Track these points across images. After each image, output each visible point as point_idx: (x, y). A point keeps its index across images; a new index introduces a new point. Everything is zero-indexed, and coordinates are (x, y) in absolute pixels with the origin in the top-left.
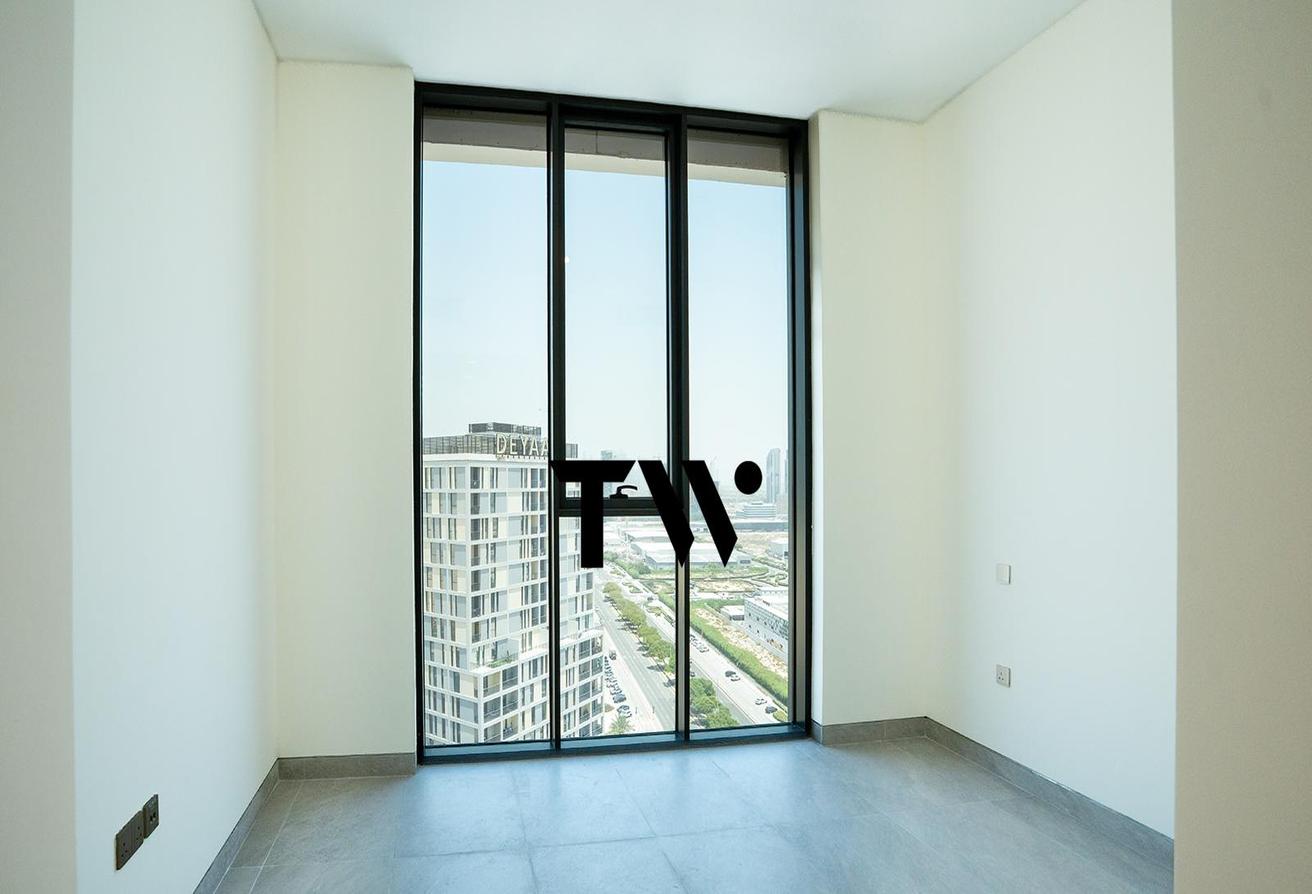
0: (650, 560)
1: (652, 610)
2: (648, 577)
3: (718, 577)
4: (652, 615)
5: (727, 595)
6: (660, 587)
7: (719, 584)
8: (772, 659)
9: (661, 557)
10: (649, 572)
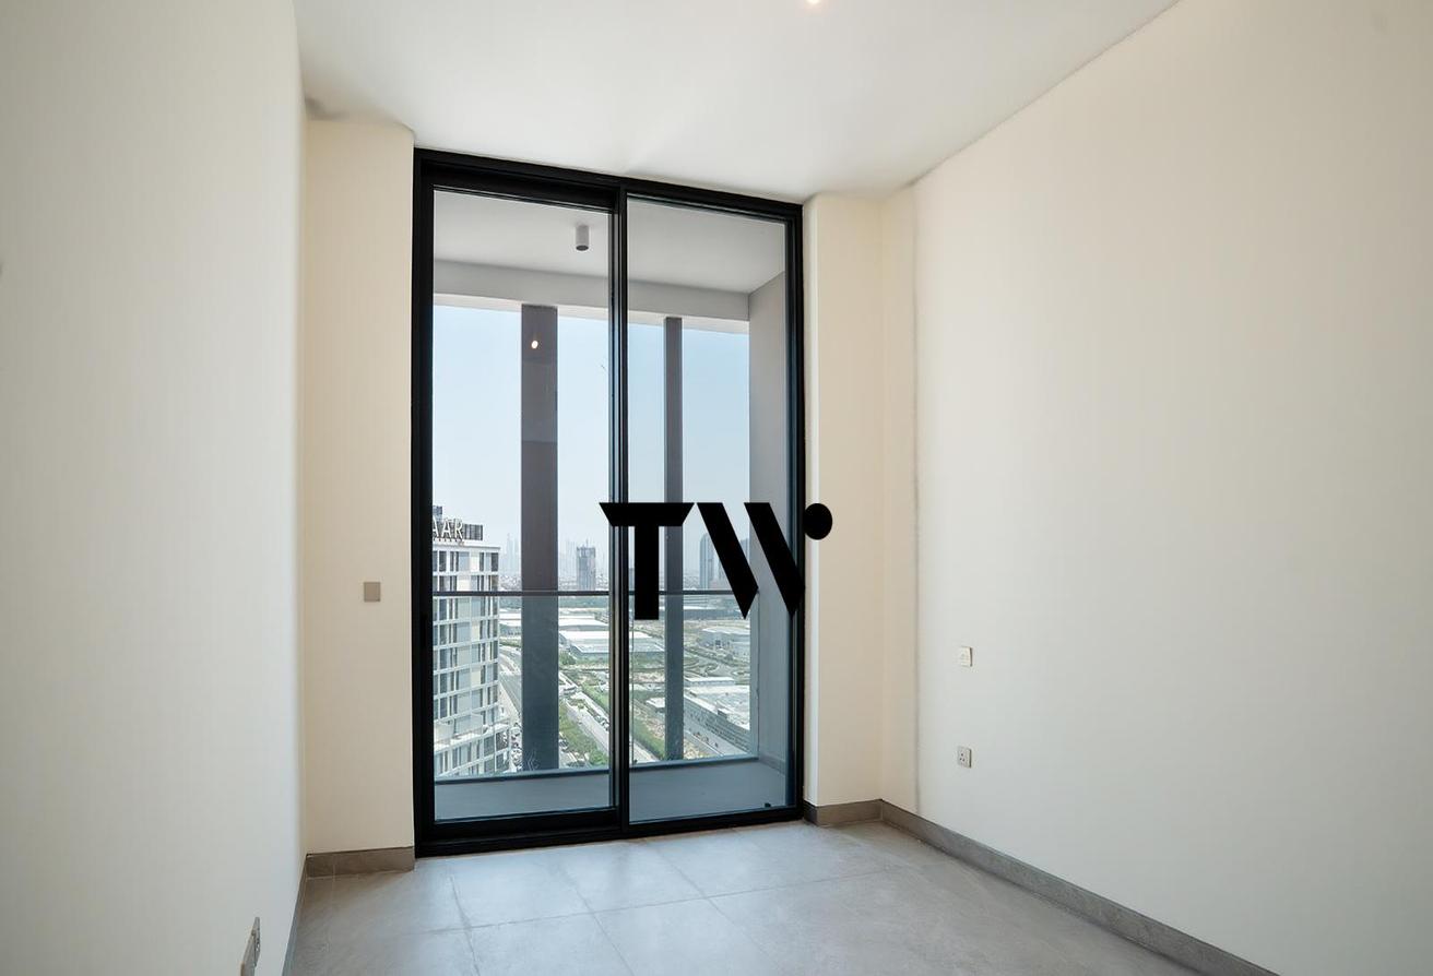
0: (576, 651)
1: (574, 702)
2: (572, 667)
3: (646, 667)
4: (575, 708)
5: (653, 686)
6: (585, 678)
7: (646, 675)
8: (697, 752)
9: (586, 646)
10: (573, 663)
